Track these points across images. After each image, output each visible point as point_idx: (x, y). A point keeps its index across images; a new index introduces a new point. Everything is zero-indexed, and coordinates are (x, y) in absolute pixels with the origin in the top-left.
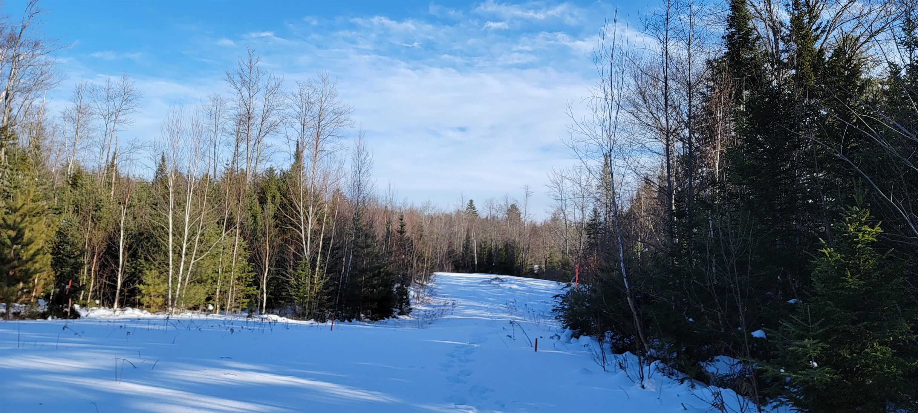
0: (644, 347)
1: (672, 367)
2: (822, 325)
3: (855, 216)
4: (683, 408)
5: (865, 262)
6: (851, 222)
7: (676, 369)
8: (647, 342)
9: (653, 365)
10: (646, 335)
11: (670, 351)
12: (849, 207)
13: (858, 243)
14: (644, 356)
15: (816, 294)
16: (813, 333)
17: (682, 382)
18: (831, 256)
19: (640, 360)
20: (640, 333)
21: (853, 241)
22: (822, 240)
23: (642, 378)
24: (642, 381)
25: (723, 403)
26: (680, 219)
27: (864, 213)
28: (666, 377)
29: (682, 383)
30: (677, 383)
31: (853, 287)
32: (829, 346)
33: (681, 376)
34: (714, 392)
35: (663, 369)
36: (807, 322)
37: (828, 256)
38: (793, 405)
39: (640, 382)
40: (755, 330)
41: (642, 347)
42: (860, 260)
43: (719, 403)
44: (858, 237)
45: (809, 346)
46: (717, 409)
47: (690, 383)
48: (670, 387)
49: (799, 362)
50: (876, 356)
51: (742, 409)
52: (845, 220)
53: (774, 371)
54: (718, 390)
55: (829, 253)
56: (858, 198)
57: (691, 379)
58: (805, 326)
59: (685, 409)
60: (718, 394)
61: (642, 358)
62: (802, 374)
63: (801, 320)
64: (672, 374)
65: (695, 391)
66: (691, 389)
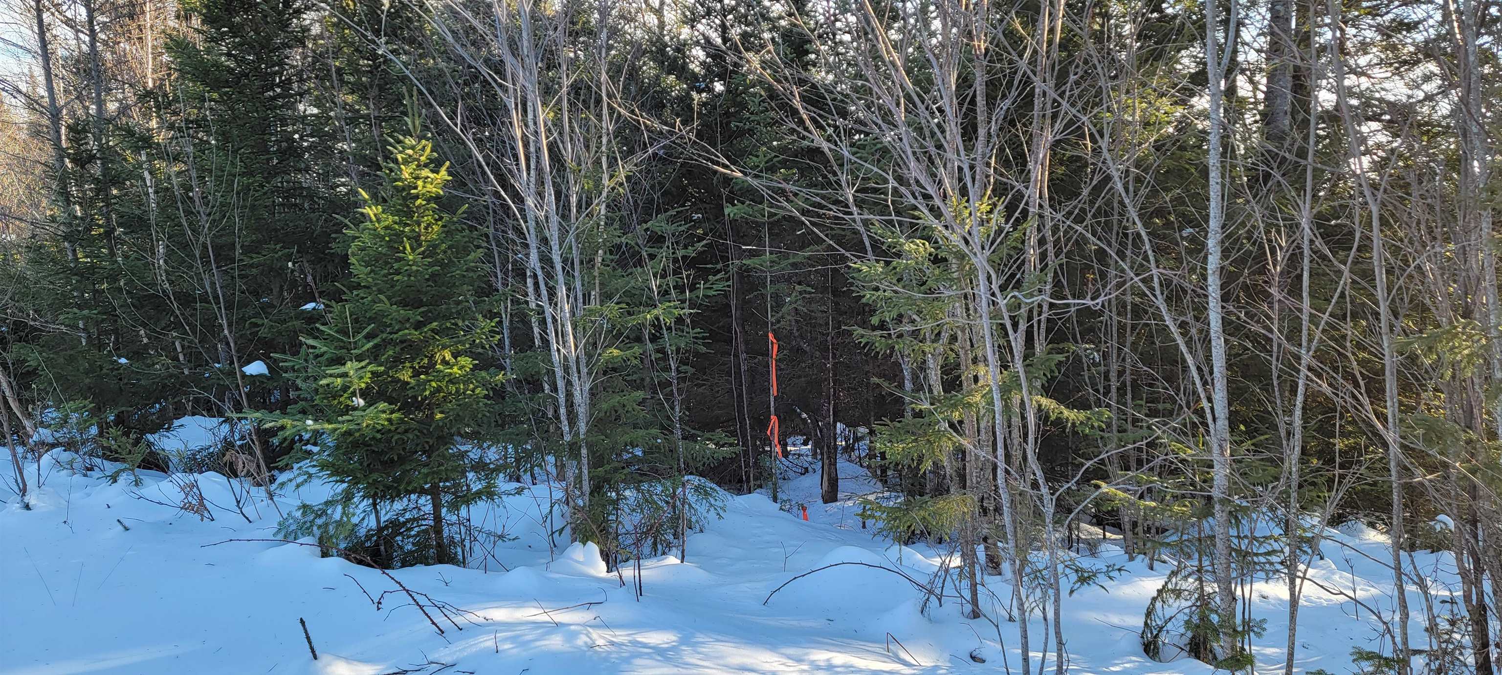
0: (24, 428)
1: (91, 455)
2: (369, 337)
3: (410, 152)
4: (120, 528)
5: (426, 228)
6: (406, 162)
7: (98, 457)
8: (29, 416)
9: (46, 459)
10: (23, 403)
11: (83, 427)
12: (401, 137)
13: (417, 197)
14: (23, 444)
15: (358, 286)
16: (356, 351)
17: (114, 479)
18: (379, 220)
19: (14, 455)
20: (10, 400)
21: (409, 194)
22: (363, 193)
23: (24, 491)
24: (24, 495)
25: (202, 499)
26: (83, 167)
27: (423, 149)
28: (78, 478)
29: (115, 481)
30: (105, 484)
31: (414, 268)
32: (383, 368)
33: (110, 467)
34: (182, 484)
35: (71, 463)
36: (346, 333)
37: (374, 219)
38: (330, 476)
39: (19, 499)
40: (249, 362)
41: (18, 429)
42: (419, 225)
43: (194, 502)
44: (416, 188)
45: (352, 372)
46: (191, 514)
47: (133, 478)
48: (89, 495)
49: (336, 402)
50: (451, 374)
51: (238, 502)
52: (397, 159)
53: (295, 427)
54: (191, 477)
55: (375, 215)
56: (414, 123)
57: (133, 470)
58: (342, 341)
59: (127, 529)
60: (194, 485)
61: (20, 450)
62: (343, 422)
63: (337, 332)
64: (91, 469)
65: (144, 491)
66: (134, 489)
